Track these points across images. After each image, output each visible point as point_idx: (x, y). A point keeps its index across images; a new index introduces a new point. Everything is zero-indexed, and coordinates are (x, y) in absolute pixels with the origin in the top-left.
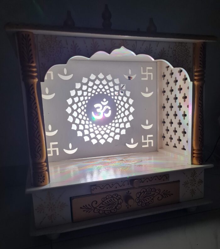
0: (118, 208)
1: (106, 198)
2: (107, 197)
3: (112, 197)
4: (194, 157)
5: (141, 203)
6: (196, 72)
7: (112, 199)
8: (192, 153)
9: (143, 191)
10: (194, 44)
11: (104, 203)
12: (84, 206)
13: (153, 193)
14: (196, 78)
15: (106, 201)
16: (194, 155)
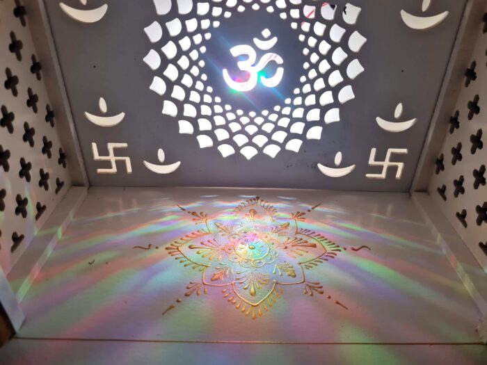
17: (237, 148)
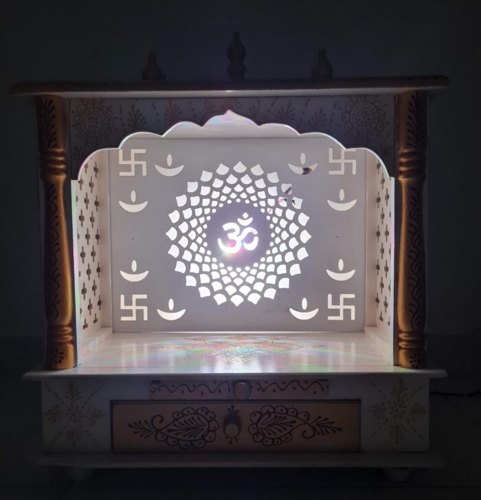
0: (207, 438)
1: (182, 412)
2: (185, 412)
3: (196, 413)
4: (400, 348)
5: (261, 437)
6: (403, 155)
7: (195, 416)
8: (397, 340)
9: (268, 411)
10: (397, 97)
11: (176, 423)
12: (135, 423)
13: (289, 419)
14: (403, 169)
15: (181, 420)
16: (402, 344)
17: (228, 297)
